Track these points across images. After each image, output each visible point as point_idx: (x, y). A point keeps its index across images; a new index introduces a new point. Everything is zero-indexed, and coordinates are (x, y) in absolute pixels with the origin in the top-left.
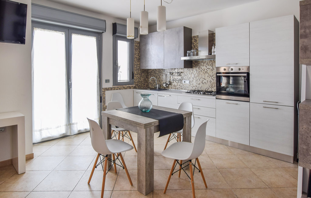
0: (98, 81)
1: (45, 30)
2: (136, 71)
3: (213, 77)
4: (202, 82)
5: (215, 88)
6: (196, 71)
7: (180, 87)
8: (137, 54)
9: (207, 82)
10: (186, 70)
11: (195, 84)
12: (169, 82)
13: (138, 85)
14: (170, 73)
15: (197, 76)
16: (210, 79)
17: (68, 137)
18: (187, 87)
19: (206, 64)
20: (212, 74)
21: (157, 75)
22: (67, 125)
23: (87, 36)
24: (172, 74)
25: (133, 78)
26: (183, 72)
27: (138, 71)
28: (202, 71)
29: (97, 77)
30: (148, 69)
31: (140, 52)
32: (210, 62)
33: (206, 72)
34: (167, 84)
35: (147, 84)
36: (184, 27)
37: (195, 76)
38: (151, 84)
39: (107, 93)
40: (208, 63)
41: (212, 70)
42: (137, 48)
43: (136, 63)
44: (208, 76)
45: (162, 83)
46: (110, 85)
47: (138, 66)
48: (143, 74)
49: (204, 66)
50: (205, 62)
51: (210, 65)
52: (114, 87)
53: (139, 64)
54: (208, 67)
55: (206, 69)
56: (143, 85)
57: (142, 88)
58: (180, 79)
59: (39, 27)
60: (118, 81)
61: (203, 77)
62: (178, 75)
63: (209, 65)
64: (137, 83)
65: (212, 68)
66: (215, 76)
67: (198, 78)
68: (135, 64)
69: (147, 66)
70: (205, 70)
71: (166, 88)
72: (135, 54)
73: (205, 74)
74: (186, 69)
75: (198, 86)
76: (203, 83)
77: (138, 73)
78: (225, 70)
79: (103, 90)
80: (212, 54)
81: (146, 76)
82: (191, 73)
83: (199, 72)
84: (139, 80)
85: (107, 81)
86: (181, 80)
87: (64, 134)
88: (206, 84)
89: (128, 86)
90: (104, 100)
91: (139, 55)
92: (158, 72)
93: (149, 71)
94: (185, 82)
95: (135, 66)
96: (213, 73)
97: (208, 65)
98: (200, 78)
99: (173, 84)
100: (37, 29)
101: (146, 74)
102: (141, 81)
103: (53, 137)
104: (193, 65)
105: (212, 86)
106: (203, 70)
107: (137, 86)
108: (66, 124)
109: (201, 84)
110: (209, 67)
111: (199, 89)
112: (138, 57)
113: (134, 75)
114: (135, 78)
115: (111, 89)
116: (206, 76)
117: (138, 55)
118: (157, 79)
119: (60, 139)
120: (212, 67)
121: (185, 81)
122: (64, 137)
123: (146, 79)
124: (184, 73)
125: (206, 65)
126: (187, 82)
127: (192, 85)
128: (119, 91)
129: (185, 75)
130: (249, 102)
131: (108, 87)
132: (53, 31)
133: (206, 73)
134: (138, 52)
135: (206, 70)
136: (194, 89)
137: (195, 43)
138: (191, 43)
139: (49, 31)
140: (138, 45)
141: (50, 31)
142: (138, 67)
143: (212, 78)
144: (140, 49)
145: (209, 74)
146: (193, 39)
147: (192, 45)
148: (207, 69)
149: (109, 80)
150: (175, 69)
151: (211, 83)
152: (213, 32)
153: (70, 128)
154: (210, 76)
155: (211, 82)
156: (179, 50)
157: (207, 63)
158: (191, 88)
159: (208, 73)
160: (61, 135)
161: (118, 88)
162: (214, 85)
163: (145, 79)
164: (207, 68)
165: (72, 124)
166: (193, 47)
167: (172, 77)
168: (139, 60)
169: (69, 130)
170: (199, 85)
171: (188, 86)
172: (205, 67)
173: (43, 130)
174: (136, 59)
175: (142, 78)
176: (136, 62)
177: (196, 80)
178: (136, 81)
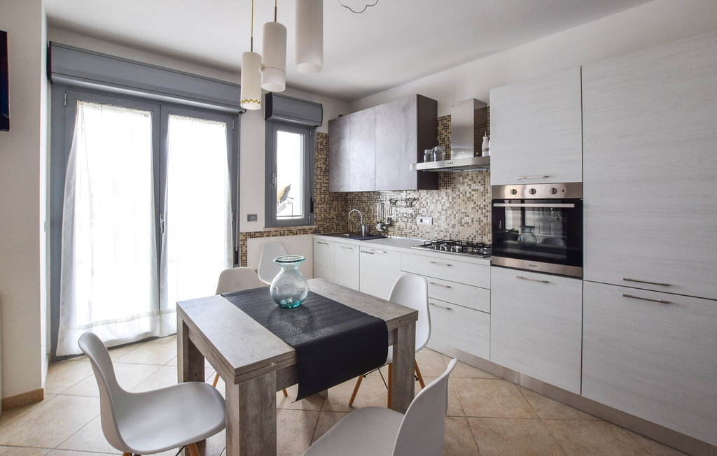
0: (229, 216)
1: (104, 106)
2: (319, 197)
3: (484, 211)
4: (460, 222)
5: (490, 236)
6: (447, 195)
7: (411, 231)
8: (323, 160)
9: (473, 221)
10: (424, 193)
11: (444, 226)
12: (390, 219)
13: (325, 227)
14: (391, 200)
15: (449, 208)
16: (478, 215)
17: (156, 341)
18: (427, 232)
19: (470, 180)
20: (484, 203)
21: (364, 204)
22: (155, 313)
23: (205, 121)
24: (395, 203)
25: (312, 211)
26: (418, 199)
27: (322, 196)
28: (461, 195)
29: (228, 208)
30: (347, 193)
31: (328, 156)
32: (480, 174)
33: (469, 199)
34: (384, 225)
35: (344, 223)
36: (419, 96)
37: (444, 208)
38: (353, 223)
39: (251, 243)
40: (475, 178)
41: (483, 194)
42: (322, 147)
43: (319, 179)
44: (473, 208)
45: (374, 222)
46: (259, 225)
47: (324, 185)
48: (335, 203)
49: (466, 185)
50: (468, 175)
51: (480, 182)
52: (268, 229)
53: (325, 181)
54: (474, 186)
55: (470, 190)
56: (335, 226)
57: (333, 232)
58: (411, 214)
59: (88, 100)
60: (278, 218)
61: (463, 211)
62: (408, 204)
63: (477, 181)
64: (321, 223)
65: (482, 190)
66: (489, 208)
67: (451, 213)
68: (318, 181)
69: (342, 187)
70: (466, 193)
71: (383, 234)
72: (318, 160)
73: (466, 203)
74: (425, 191)
75: (451, 230)
76: (463, 223)
77: (323, 200)
78: (514, 192)
79: (241, 237)
80: (483, 155)
81: (343, 207)
82: (435, 200)
83: (453, 198)
84: (327, 215)
85: (252, 218)
86: (413, 217)
87: (146, 333)
88: (468, 226)
89: (299, 228)
90: (244, 258)
91: (327, 163)
92: (367, 199)
93: (349, 196)
94: (421, 221)
95: (318, 186)
96: (485, 201)
97: (475, 183)
98: (455, 213)
99: (397, 225)
100: (85, 103)
101: (343, 203)
102: (330, 217)
103: (120, 340)
104: (440, 181)
105: (482, 232)
106: (461, 193)
107: (321, 229)
108: (153, 312)
109: (458, 226)
110: (477, 188)
111: (454, 238)
112: (324, 166)
113: (315, 205)
114: (316, 211)
115: (261, 234)
116: (470, 208)
117: (324, 163)
118: (364, 213)
119: (137, 345)
120: (482, 187)
121: (422, 218)
122: (147, 339)
123: (343, 214)
124: (421, 200)
125: (470, 183)
126: (427, 221)
127: (436, 228)
128: (278, 238)
129: (422, 205)
130: (581, 278)
131: (252, 230)
132: (124, 109)
133: (468, 201)
134: (325, 157)
135: (470, 193)
136: (441, 237)
137: (443, 132)
138: (436, 133)
139: (114, 107)
140: (325, 141)
141: (116, 108)
142: (324, 189)
143: (482, 214)
144: (328, 150)
145: (475, 203)
146: (440, 124)
147: (439, 138)
148: (472, 193)
149: (256, 216)
150: (401, 191)
151: (482, 224)
152: (486, 104)
153: (161, 321)
154: (477, 208)
155: (480, 221)
156: (406, 149)
157: (472, 177)
158: (434, 236)
159: (473, 200)
160: (139, 336)
161: (278, 233)
162: (487, 230)
163: (339, 215)
164: (472, 190)
165: (165, 313)
166: (440, 141)
167: (393, 208)
168: (326, 174)
169: (158, 324)
170: (453, 227)
171: (428, 230)
172: (466, 187)
173: (96, 325)
174: (319, 170)
175: (332, 211)
176: (319, 177)
177: (447, 217)
178: (319, 219)
